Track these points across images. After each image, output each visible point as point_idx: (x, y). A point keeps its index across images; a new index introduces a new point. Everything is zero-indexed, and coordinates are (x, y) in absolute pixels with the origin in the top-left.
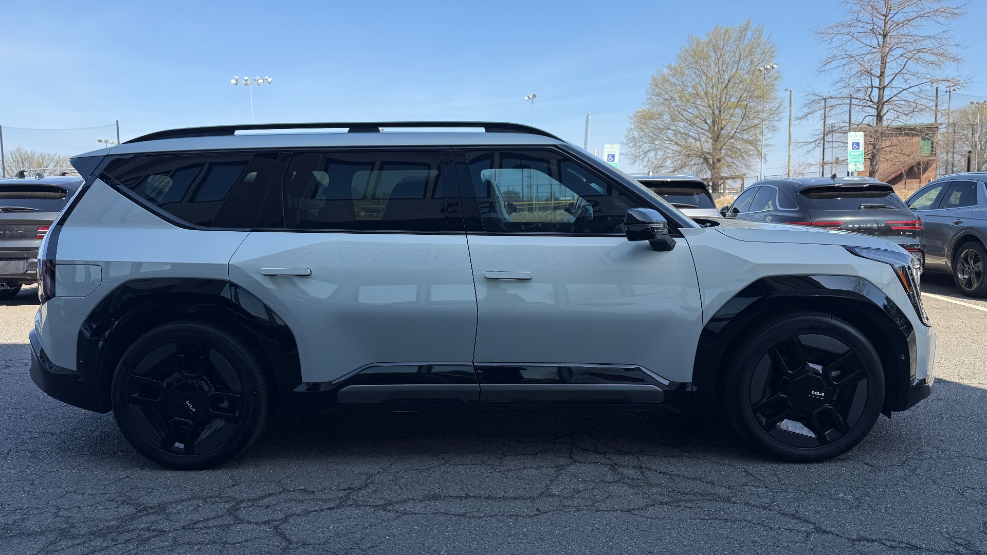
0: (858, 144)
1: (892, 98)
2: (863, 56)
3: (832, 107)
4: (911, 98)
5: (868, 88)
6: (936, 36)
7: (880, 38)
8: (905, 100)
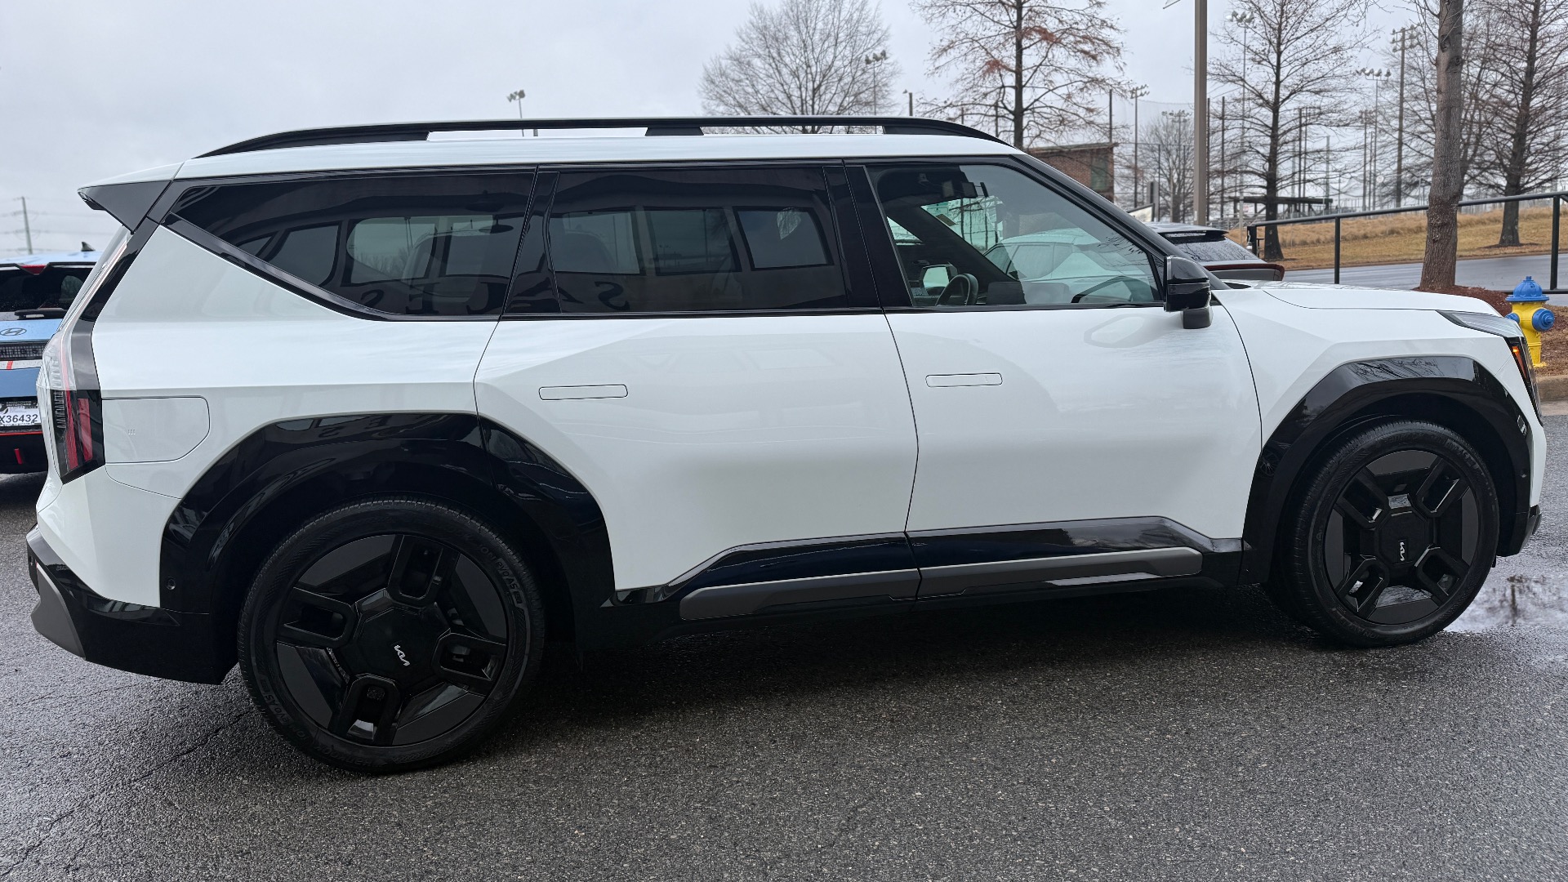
1: (1032, 104)
2: (991, 39)
4: (1060, 104)
8: (1051, 107)
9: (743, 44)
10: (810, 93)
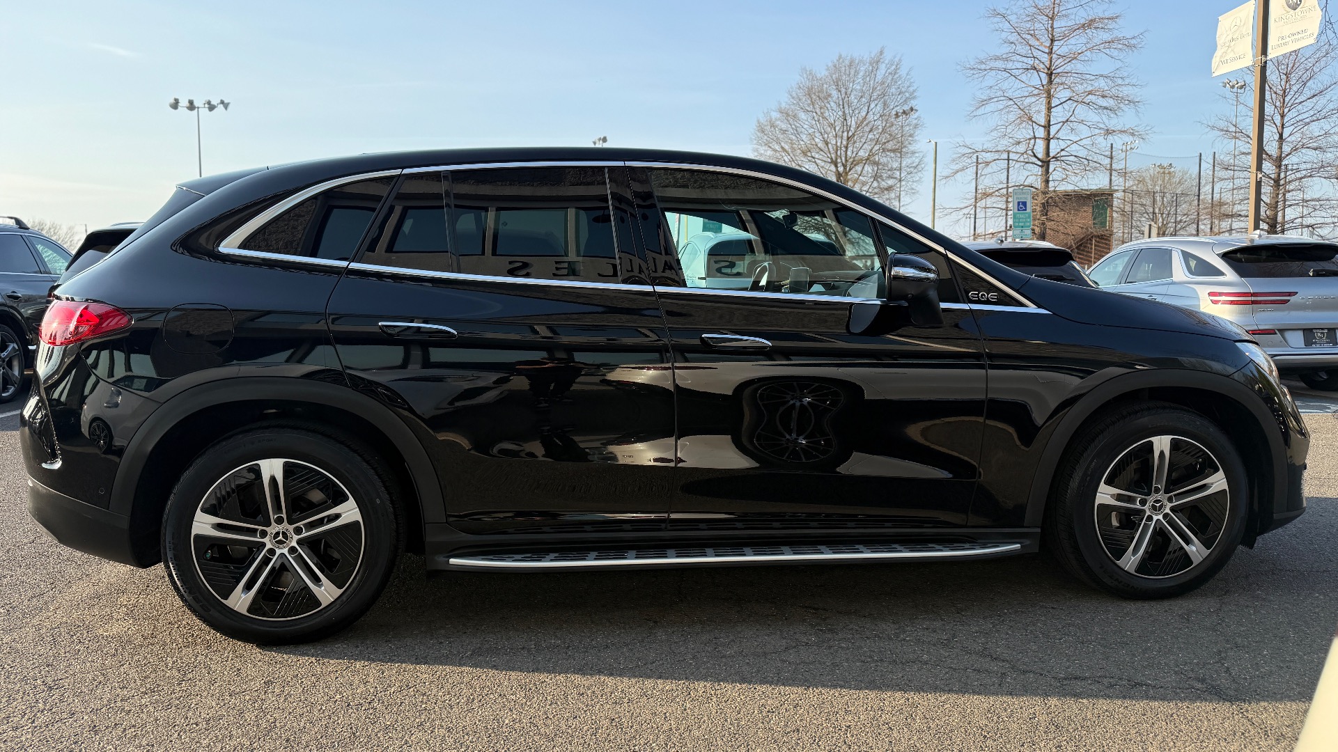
0: (1025, 204)
1: (1058, 153)
2: (1024, 98)
3: (987, 163)
4: (1083, 153)
5: (1030, 139)
6: (1110, 75)
7: (1043, 76)
8: (1076, 156)
9: (791, 100)
10: (844, 143)
